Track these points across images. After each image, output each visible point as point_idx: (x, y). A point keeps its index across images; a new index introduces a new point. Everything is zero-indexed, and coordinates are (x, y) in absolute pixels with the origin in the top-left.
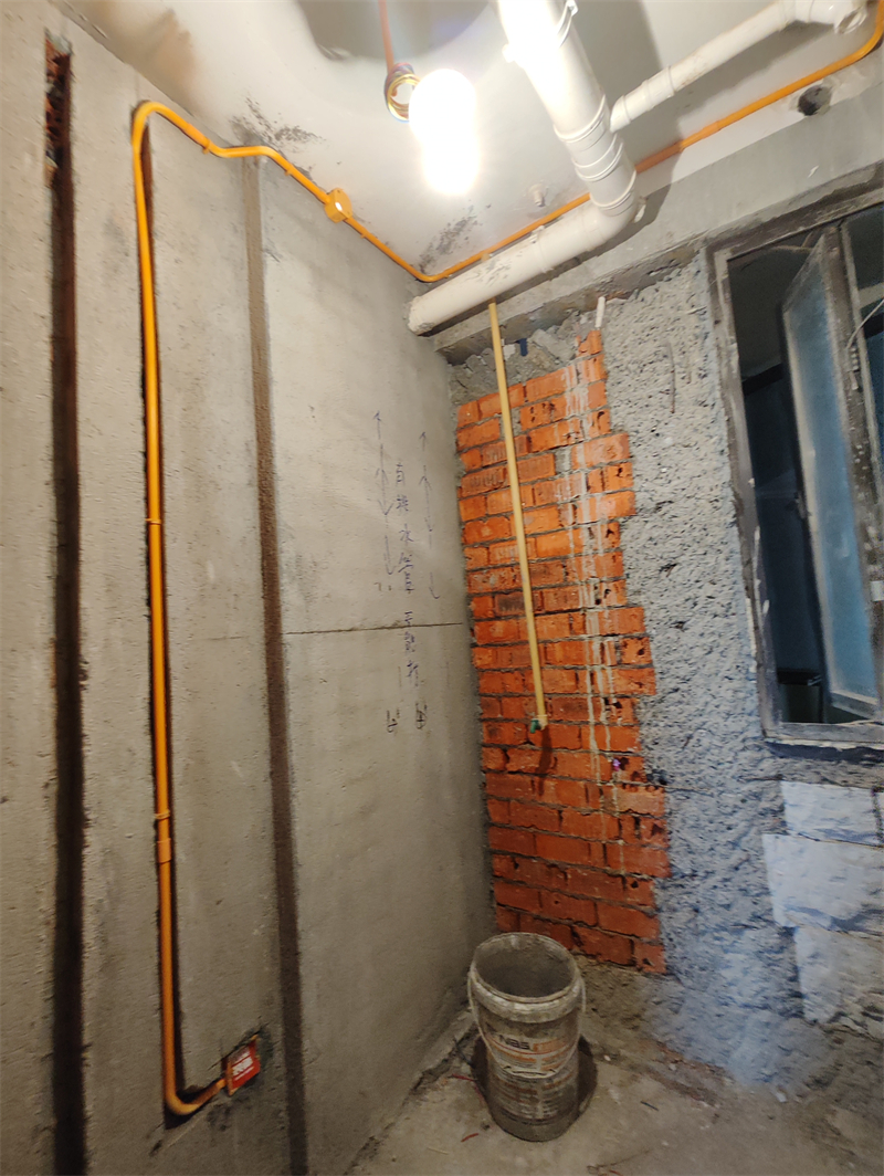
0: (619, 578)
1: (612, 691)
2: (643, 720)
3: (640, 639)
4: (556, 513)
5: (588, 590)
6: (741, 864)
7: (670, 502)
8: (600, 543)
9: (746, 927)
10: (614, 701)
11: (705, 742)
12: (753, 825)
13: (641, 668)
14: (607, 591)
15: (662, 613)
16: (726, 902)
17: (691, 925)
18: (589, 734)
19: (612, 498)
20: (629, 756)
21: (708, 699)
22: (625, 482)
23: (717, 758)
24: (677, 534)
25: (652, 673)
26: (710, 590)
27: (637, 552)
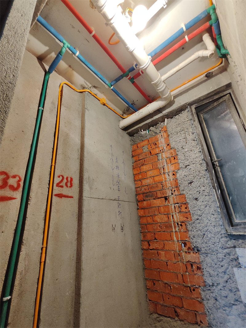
0: (177, 187)
1: (179, 221)
2: (189, 229)
3: (185, 204)
4: (159, 170)
5: (169, 191)
6: (228, 280)
7: (189, 165)
8: (171, 177)
9: (233, 304)
10: (180, 224)
11: (209, 236)
12: (229, 265)
13: (186, 213)
14: (174, 191)
15: (191, 196)
16: (225, 295)
17: (215, 305)
18: (173, 235)
19: (173, 165)
20: (187, 242)
21: (208, 221)
22: (176, 161)
23: (214, 241)
24: (192, 174)
25: (190, 214)
26: (203, 188)
27: (182, 179)
